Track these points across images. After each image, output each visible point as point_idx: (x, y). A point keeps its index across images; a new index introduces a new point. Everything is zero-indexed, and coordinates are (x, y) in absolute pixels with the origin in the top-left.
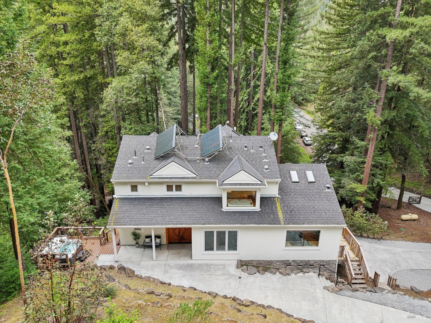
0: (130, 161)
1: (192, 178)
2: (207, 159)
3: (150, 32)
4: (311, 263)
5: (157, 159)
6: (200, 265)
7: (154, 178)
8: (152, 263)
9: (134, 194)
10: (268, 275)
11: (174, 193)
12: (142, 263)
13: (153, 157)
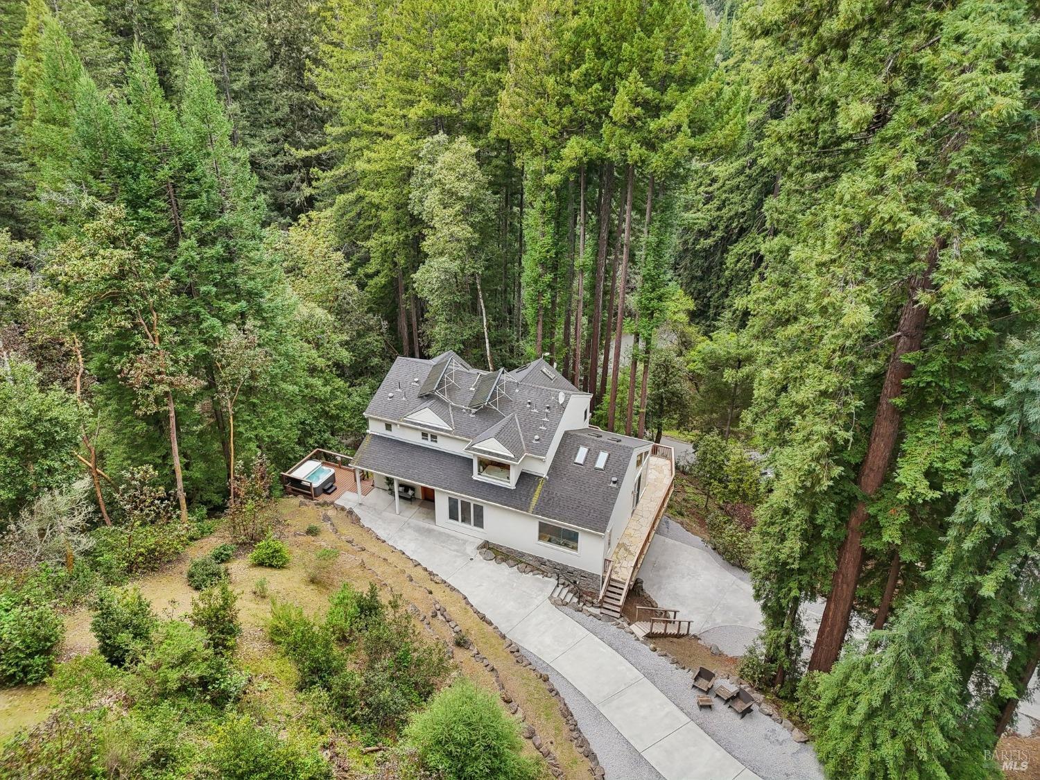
0: (391, 395)
1: (447, 431)
2: (474, 411)
3: (461, 217)
4: (570, 569)
5: (421, 397)
6: (440, 533)
7: (407, 422)
8: (393, 515)
9: (388, 434)
10: (504, 565)
11: (428, 443)
12: (384, 513)
13: (417, 394)
